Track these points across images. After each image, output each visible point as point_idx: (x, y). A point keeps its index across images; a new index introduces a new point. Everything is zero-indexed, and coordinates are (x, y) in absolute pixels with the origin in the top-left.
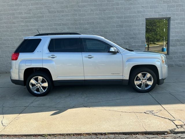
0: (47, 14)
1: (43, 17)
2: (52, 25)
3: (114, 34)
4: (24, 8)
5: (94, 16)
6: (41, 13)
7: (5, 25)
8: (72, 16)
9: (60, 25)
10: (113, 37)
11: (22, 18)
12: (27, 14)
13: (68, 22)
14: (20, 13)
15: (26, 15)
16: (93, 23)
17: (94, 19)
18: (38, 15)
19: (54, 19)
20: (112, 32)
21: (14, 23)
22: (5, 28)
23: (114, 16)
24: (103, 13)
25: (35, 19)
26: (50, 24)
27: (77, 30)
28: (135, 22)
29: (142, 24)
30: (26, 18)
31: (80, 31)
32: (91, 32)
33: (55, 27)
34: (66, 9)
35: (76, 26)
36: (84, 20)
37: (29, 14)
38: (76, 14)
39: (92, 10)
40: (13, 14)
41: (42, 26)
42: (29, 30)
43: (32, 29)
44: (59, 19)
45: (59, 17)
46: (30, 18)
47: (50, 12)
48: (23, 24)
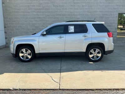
0: (52, 7)
1: (49, 9)
4: (36, 2)
7: (22, 13)
8: (69, 10)
9: (60, 15)
11: (35, 10)
15: (37, 7)
18: (46, 8)
19: (57, 11)
21: (29, 13)
22: (22, 15)
23: (98, 11)
24: (90, 8)
25: (44, 10)
26: (54, 14)
28: (112, 15)
29: (116, 17)
33: (57, 16)
34: (65, 5)
35: (72, 16)
36: (77, 12)
37: (39, 7)
38: (72, 8)
39: (83, 6)
40: (29, 6)
41: (48, 16)
42: (39, 18)
43: (41, 17)
44: (60, 11)
46: (40, 9)
47: (54, 6)
48: (35, 13)
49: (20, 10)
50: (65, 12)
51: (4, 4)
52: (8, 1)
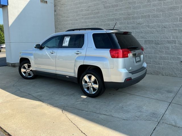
0: (102, 10)
1: (99, 12)
2: (106, 21)
3: (175, 30)
4: (85, 5)
5: (150, 8)
6: (98, 10)
7: (71, 22)
8: (126, 10)
9: (112, 20)
10: (174, 34)
11: (83, 16)
12: (87, 11)
13: (121, 17)
14: (82, 11)
16: (149, 16)
17: (150, 11)
18: (95, 11)
19: (108, 14)
20: (173, 27)
21: (77, 20)
22: (71, 24)
23: (179, 6)
24: (163, 3)
25: (92, 15)
26: (104, 19)
27: (128, 26)
30: (86, 15)
31: (133, 26)
32: (145, 27)
33: (108, 22)
34: (120, 3)
35: (129, 21)
36: (138, 13)
38: (131, 7)
40: (77, 12)
44: (112, 14)
45: (113, 12)
47: (105, 7)
48: (83, 21)
49: (69, 18)
50: (120, 14)
51: (56, 12)
52: (59, 8)
